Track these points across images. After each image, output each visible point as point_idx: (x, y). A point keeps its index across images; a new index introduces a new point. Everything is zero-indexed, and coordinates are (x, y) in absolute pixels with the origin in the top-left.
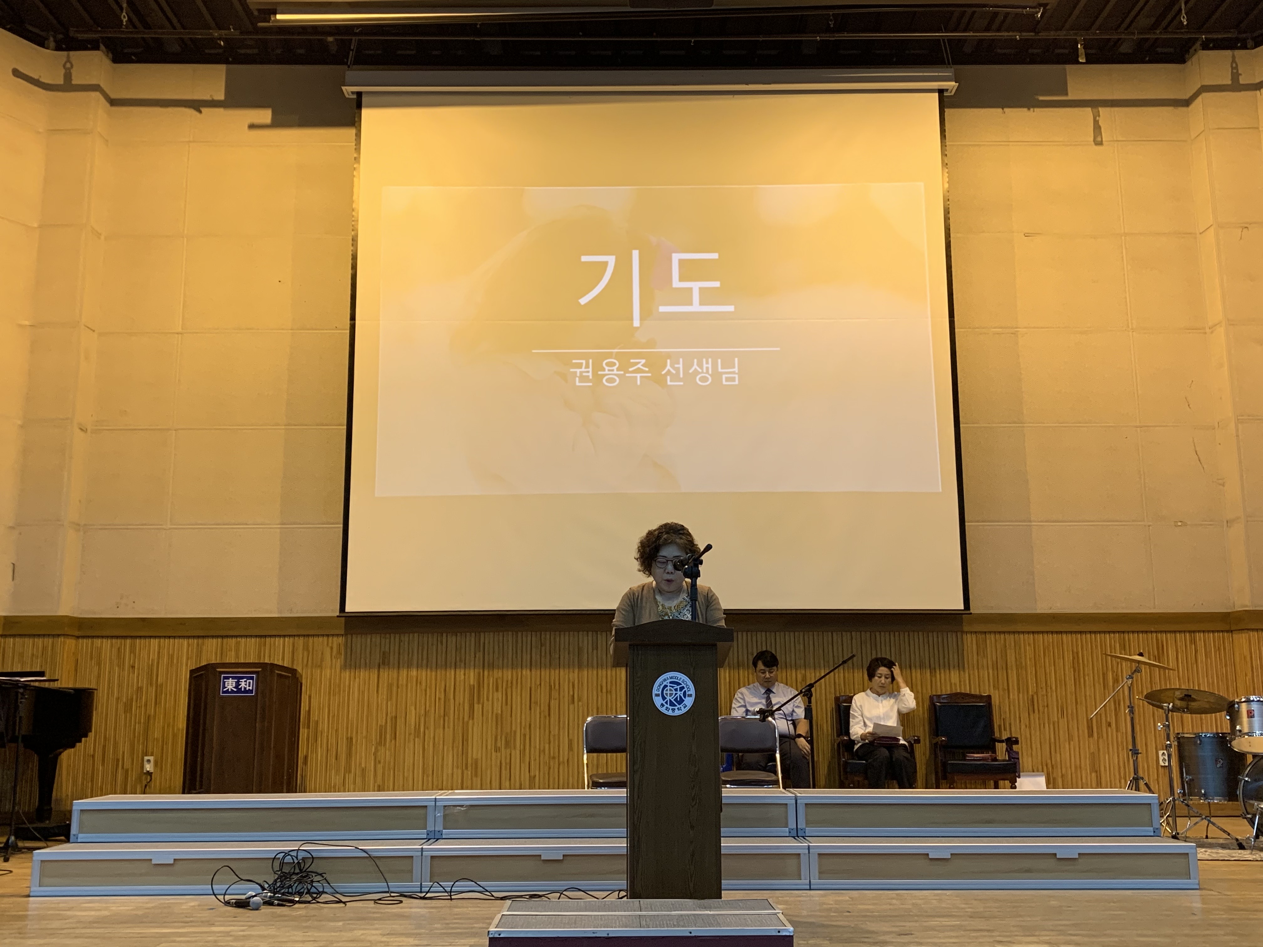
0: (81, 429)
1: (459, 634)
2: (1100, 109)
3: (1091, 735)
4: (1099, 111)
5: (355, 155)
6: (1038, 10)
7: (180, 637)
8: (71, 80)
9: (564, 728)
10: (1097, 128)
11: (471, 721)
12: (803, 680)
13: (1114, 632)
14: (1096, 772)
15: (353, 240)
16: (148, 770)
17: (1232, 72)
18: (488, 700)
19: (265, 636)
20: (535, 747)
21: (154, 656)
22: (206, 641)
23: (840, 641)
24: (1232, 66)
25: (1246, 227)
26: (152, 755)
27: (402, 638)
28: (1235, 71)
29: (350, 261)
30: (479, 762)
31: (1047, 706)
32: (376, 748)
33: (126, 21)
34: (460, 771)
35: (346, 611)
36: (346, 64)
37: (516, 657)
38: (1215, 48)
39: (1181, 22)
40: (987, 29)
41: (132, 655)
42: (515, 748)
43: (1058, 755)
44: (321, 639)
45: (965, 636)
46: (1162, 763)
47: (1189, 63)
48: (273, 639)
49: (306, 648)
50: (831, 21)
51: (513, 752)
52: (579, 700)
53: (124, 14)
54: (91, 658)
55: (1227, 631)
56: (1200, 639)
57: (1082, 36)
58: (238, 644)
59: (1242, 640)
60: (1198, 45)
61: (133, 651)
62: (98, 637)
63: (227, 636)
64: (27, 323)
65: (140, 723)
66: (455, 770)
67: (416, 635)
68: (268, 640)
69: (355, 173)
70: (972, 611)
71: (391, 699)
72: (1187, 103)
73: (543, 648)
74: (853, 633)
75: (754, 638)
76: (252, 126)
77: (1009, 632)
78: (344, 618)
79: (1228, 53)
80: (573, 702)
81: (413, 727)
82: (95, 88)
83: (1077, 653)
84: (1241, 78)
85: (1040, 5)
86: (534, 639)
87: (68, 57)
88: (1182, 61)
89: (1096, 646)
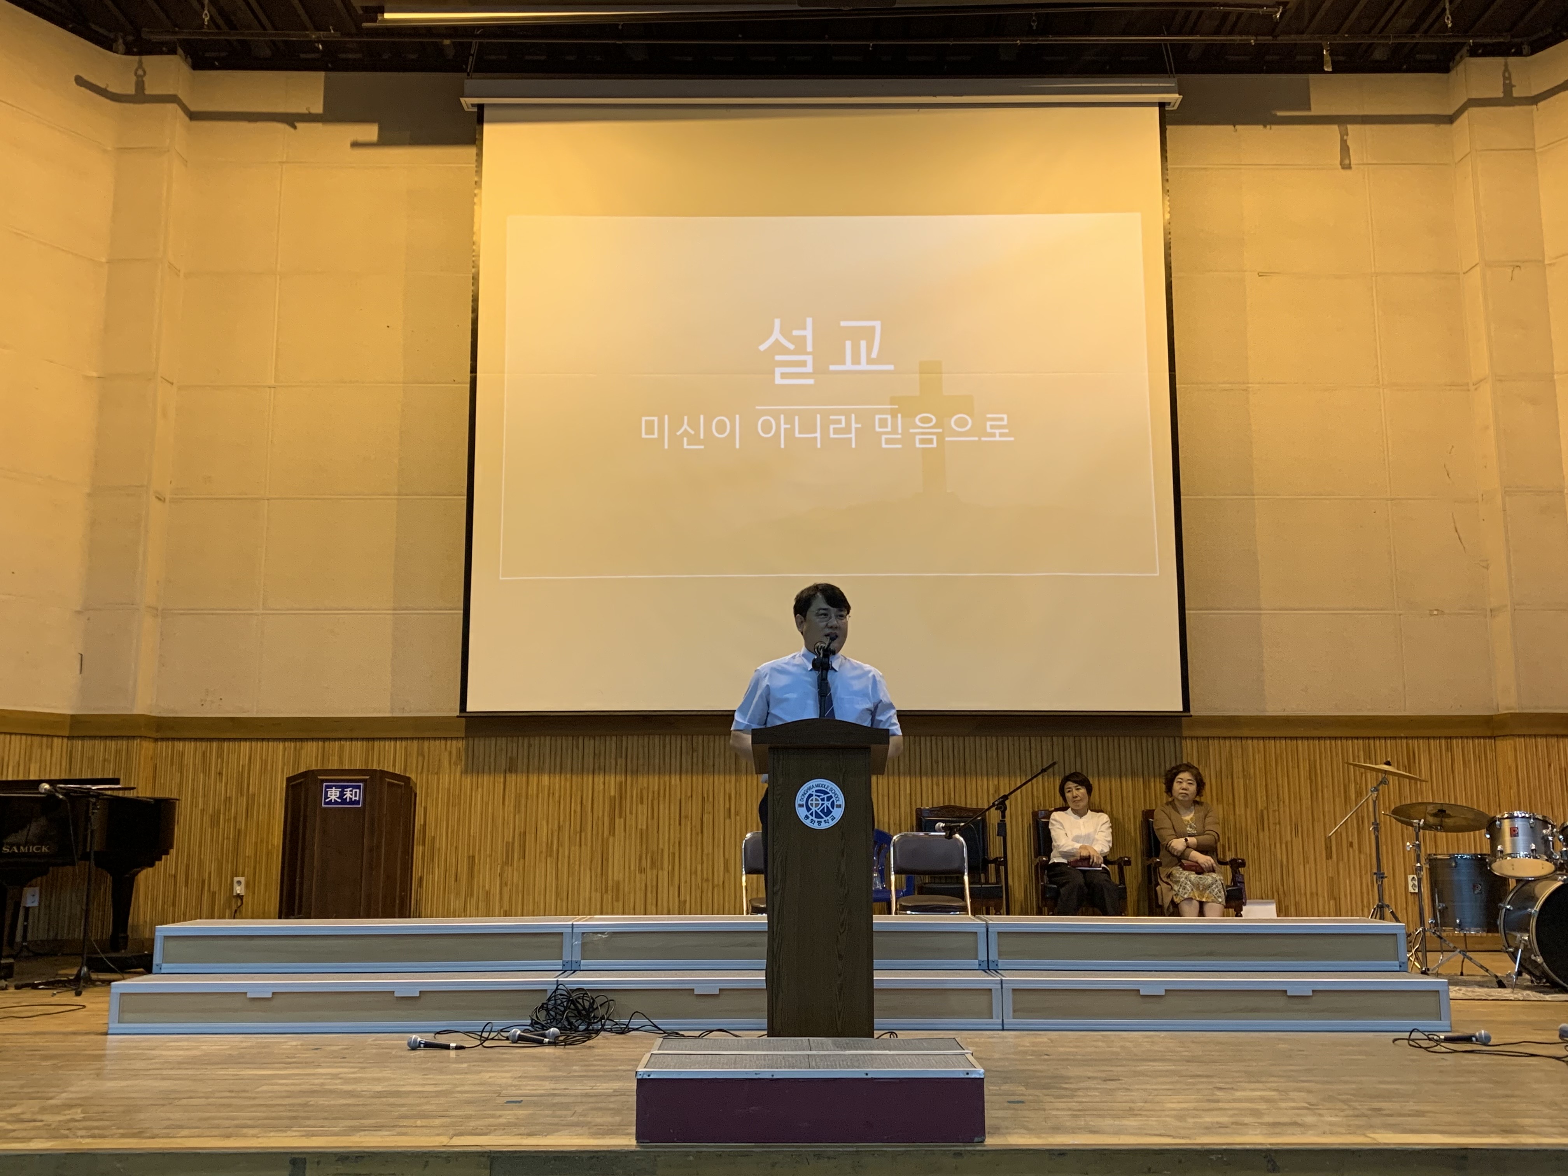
0: (157, 498)
1: (597, 738)
2: (1349, 127)
3: (1329, 856)
4: (1347, 128)
5: (476, 179)
6: (1276, 9)
7: (274, 740)
8: (143, 89)
9: (719, 846)
10: (1345, 149)
11: (611, 839)
12: (995, 792)
13: (1357, 738)
14: (1335, 899)
15: (473, 278)
16: (238, 892)
17: (1504, 84)
18: (631, 813)
19: (373, 739)
20: (686, 868)
21: (244, 761)
22: (305, 744)
23: (1039, 748)
24: (1504, 76)
25: (1517, 266)
26: (243, 876)
27: (532, 742)
28: (1507, 82)
29: (471, 304)
30: (621, 886)
31: (1280, 824)
32: (502, 869)
33: (208, 21)
34: (599, 895)
35: (468, 710)
36: (465, 71)
37: (664, 764)
38: (1484, 55)
39: (1447, 25)
40: (1217, 32)
41: (219, 760)
42: (662, 869)
43: (1291, 879)
44: (438, 742)
45: (1183, 742)
46: (1411, 890)
47: (1453, 73)
48: (382, 743)
49: (421, 753)
50: (1034, 21)
51: (660, 872)
52: (737, 814)
53: (206, 12)
54: (172, 764)
55: (1490, 738)
56: (1457, 746)
57: (1327, 40)
58: (341, 748)
59: (1505, 746)
60: (1465, 50)
61: (220, 755)
62: (179, 739)
63: (329, 739)
64: (95, 374)
65: (228, 838)
66: (593, 894)
67: (548, 738)
68: (376, 743)
69: (476, 200)
70: (1192, 713)
71: (519, 812)
72: (1450, 119)
73: (695, 755)
74: (1055, 739)
75: (940, 743)
76: (355, 145)
77: (1235, 738)
78: (464, 719)
79: (1500, 60)
80: (730, 817)
81: (544, 845)
82: (172, 99)
83: (1315, 761)
84: (1513, 89)
85: (1279, 4)
86: (684, 742)
87: (140, 63)
88: (1446, 70)
89: (1337, 754)
